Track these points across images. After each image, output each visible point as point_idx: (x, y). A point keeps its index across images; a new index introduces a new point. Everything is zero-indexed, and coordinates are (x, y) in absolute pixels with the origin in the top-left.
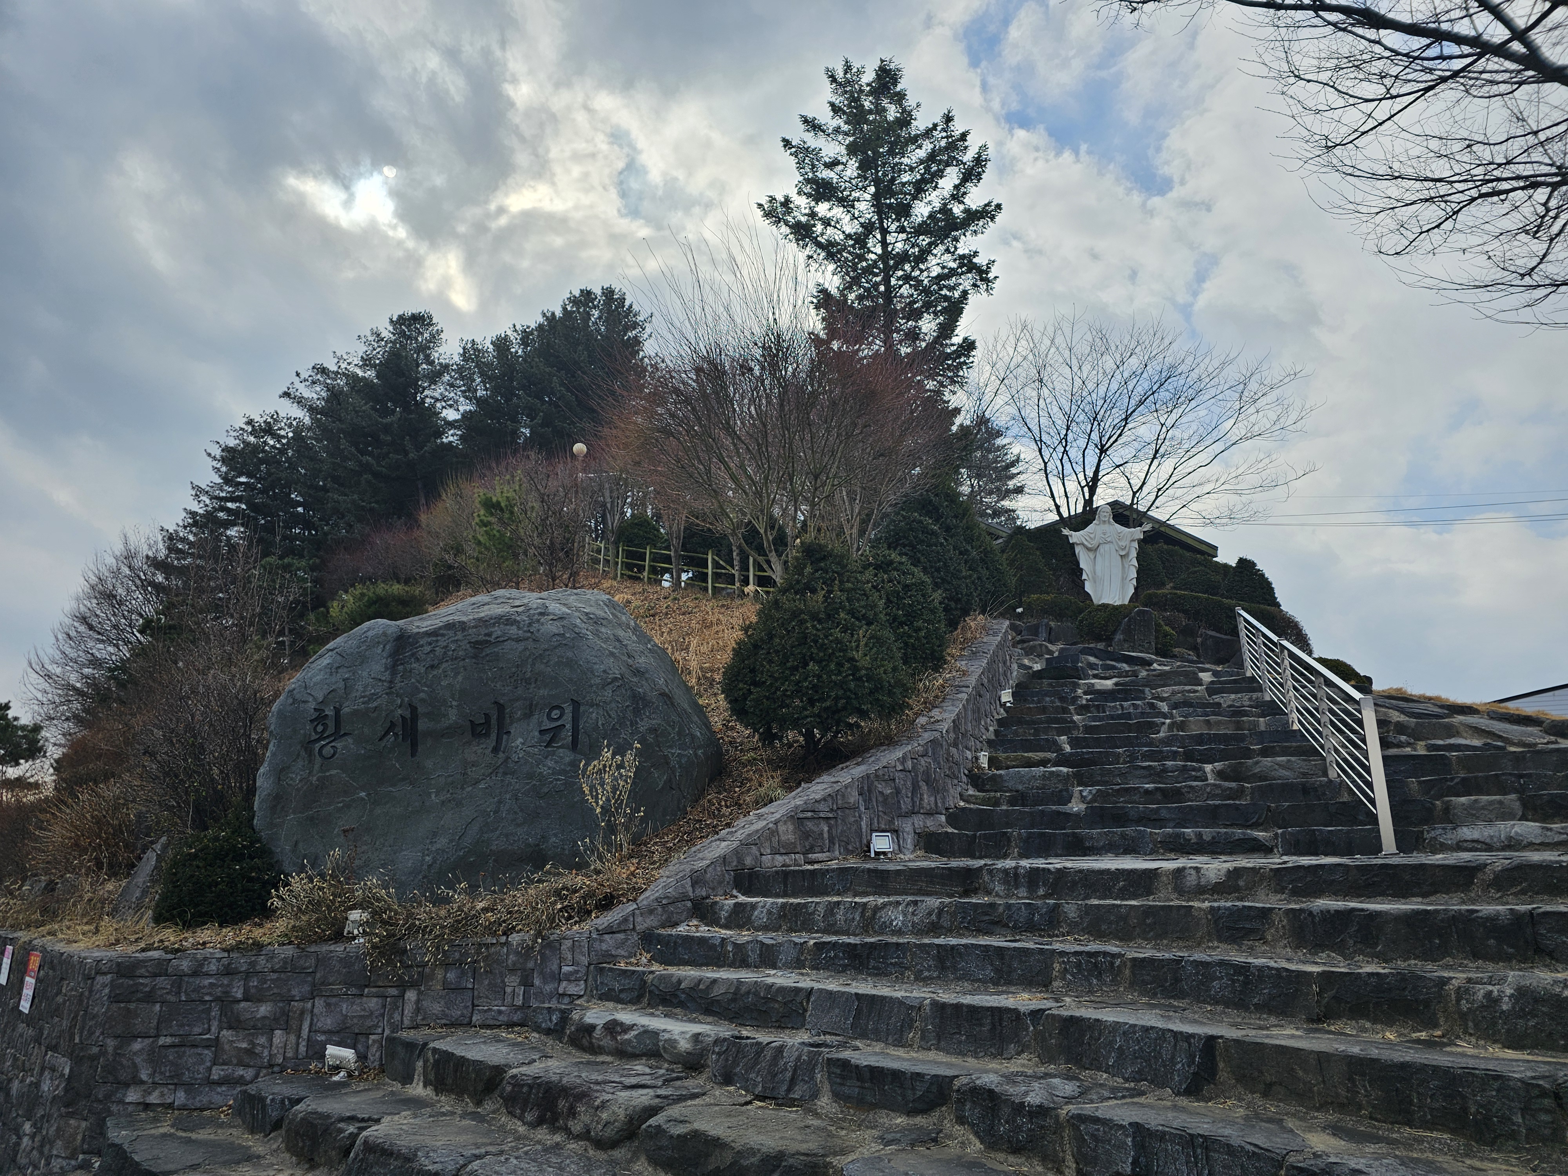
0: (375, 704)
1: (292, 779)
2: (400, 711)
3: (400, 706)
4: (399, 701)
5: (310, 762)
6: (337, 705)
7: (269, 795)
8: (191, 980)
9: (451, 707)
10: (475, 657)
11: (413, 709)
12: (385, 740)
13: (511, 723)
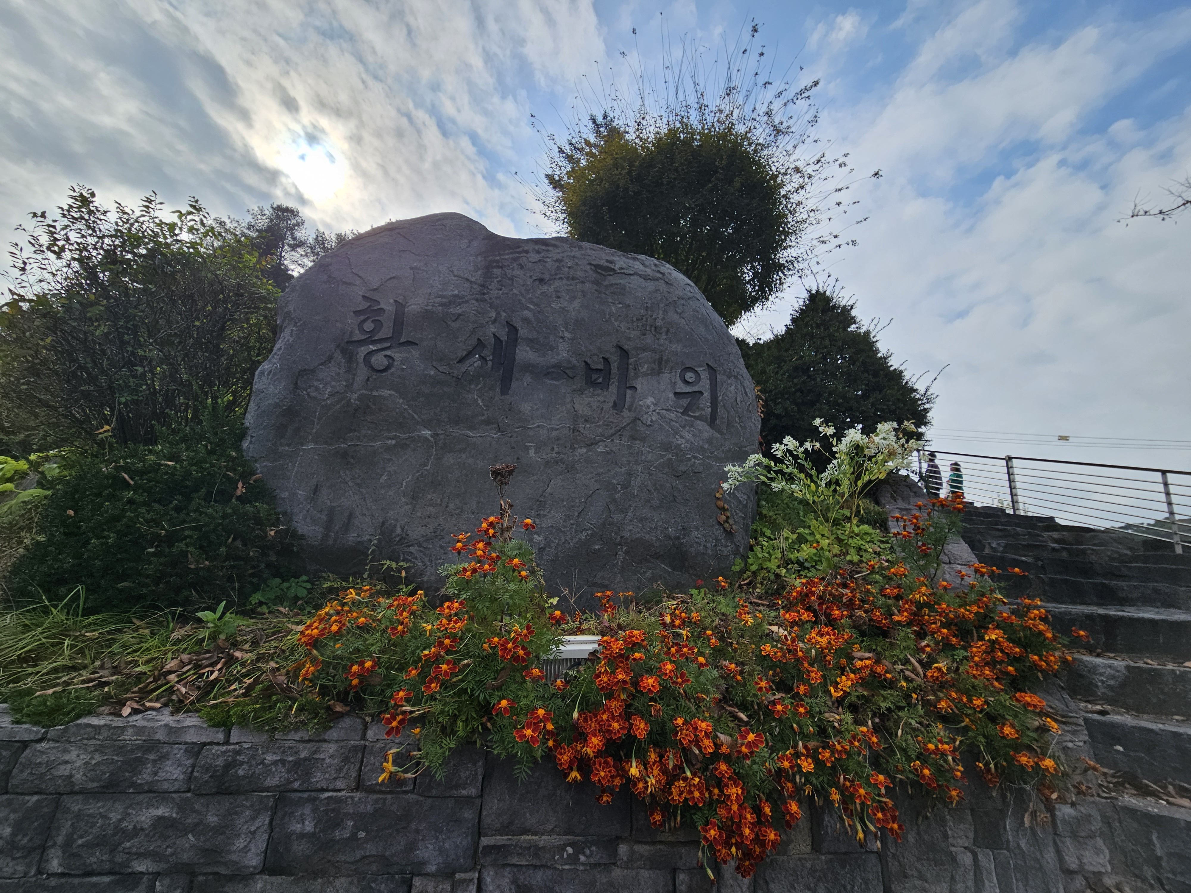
0: (458, 310)
1: (317, 389)
2: (493, 329)
3: (494, 322)
4: (494, 315)
5: (349, 371)
6: (400, 299)
7: (277, 405)
8: (94, 807)
9: (563, 338)
10: (596, 283)
11: (513, 329)
12: (468, 362)
13: (636, 377)
